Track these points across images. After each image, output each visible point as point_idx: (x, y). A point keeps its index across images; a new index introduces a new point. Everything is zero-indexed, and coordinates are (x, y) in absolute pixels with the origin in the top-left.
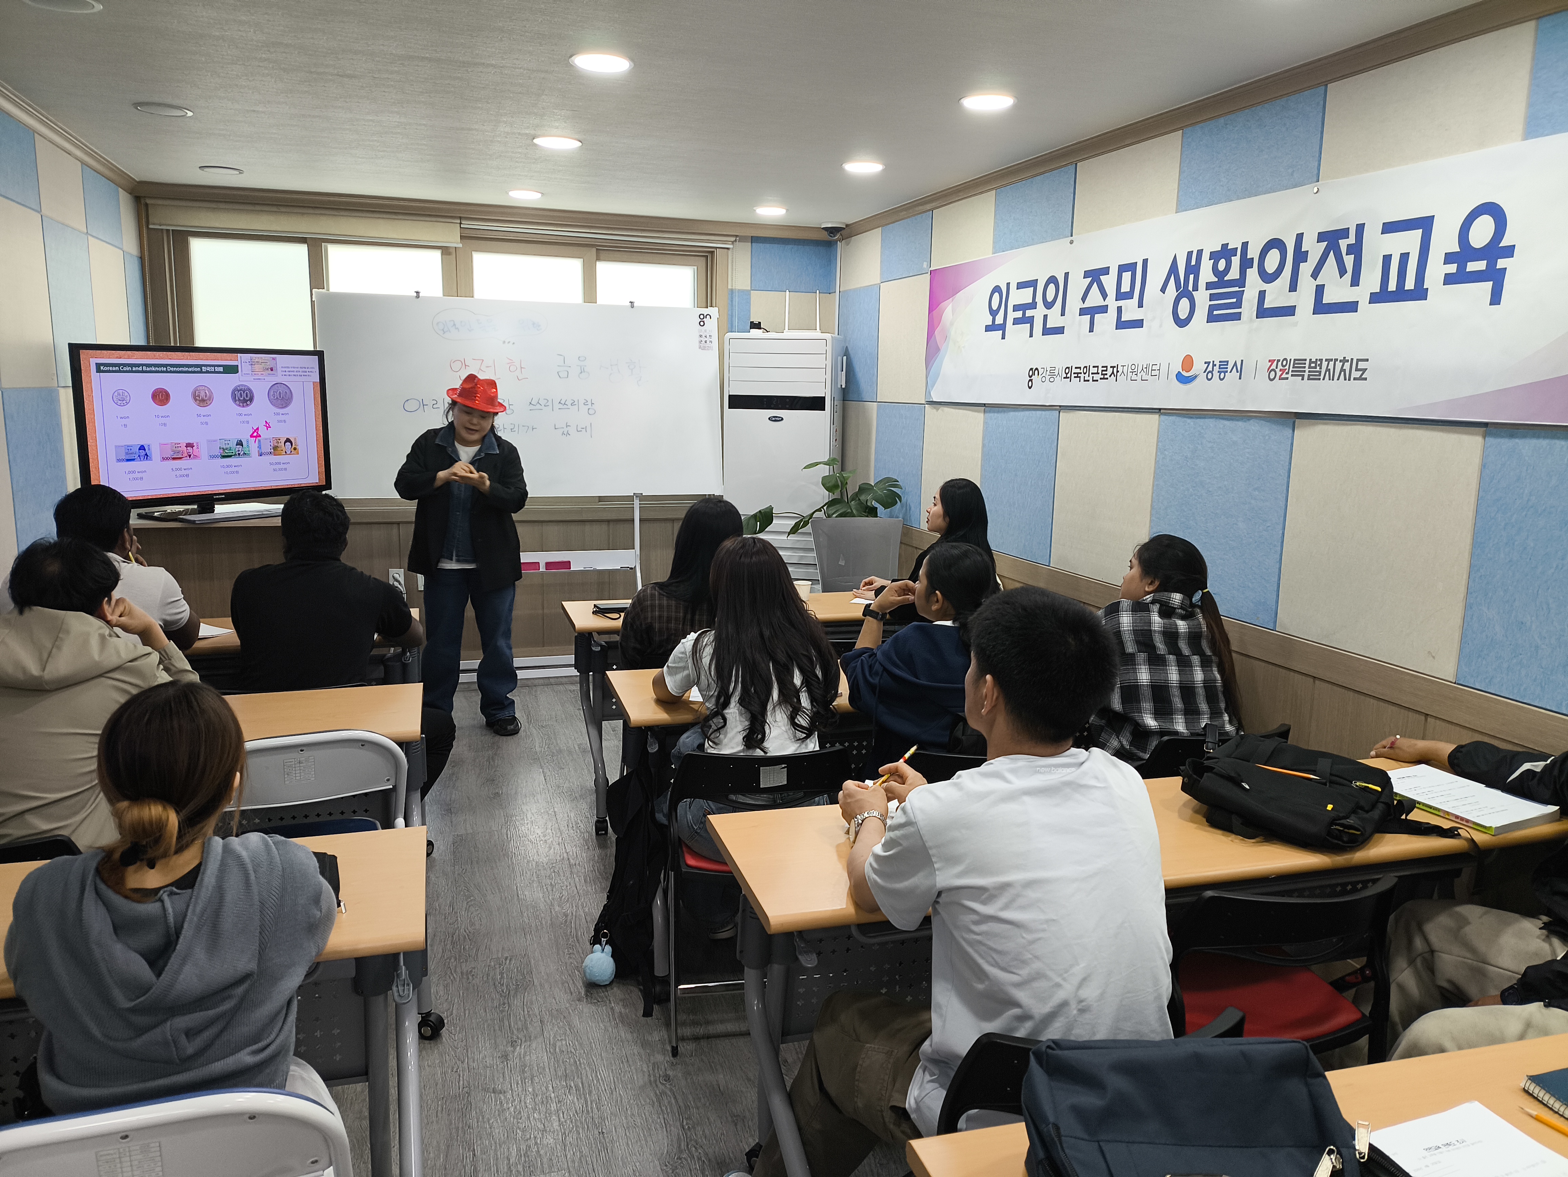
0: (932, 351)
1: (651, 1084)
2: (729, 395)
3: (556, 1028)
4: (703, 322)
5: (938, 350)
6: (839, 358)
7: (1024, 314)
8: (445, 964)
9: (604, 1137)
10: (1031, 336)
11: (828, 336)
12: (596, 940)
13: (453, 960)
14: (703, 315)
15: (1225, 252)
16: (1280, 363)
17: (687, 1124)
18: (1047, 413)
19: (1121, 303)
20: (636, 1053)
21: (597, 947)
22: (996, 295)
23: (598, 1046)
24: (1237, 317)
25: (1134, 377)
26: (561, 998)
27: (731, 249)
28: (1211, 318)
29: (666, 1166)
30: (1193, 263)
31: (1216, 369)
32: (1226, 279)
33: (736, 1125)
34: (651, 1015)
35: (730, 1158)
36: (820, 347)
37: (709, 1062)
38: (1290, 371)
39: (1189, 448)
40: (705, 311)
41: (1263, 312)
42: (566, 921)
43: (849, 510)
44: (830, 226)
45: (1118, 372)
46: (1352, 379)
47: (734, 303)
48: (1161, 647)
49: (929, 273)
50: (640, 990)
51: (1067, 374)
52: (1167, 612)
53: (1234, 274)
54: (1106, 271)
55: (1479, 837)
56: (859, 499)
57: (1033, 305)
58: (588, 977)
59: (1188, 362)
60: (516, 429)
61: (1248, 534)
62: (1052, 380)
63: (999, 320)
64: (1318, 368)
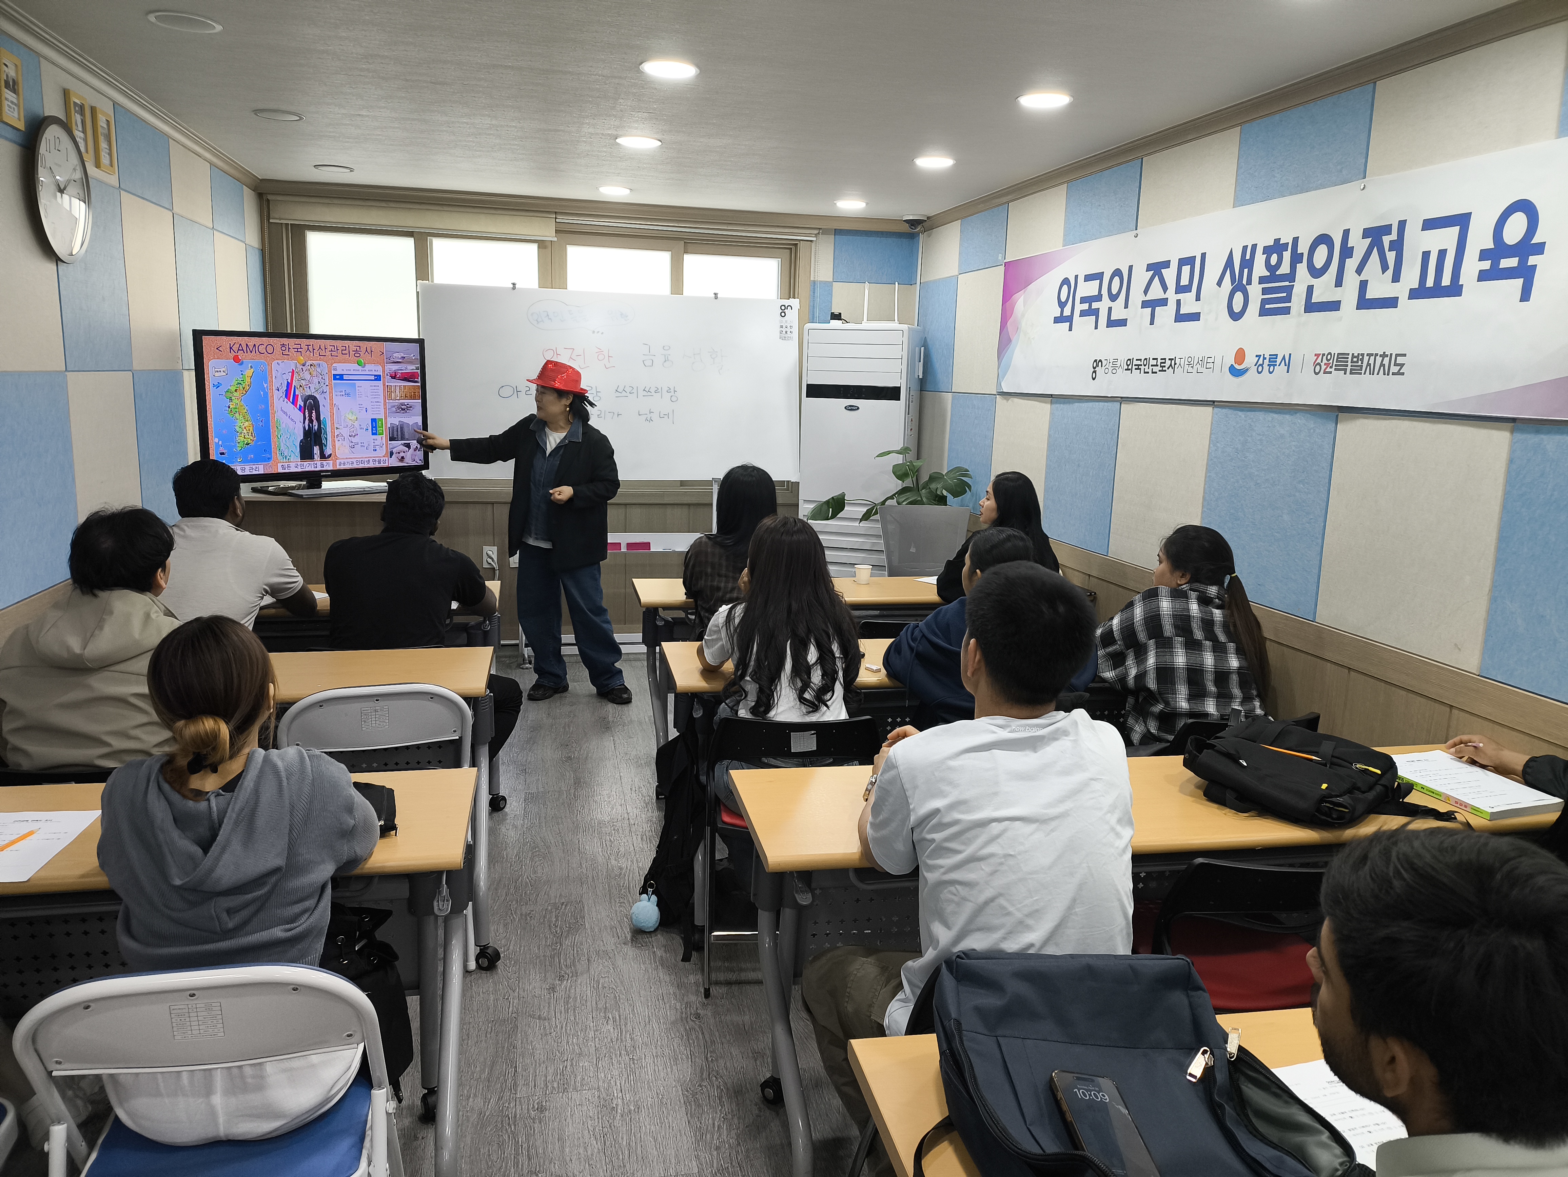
0: (1005, 342)
1: (682, 1020)
2: (807, 385)
3: (601, 967)
4: (785, 313)
5: (1010, 341)
6: (917, 349)
7: (1090, 306)
8: (506, 906)
9: (634, 1063)
10: (1096, 328)
11: (905, 327)
12: (644, 891)
13: (514, 903)
14: (784, 306)
15: (1277, 247)
16: (1325, 357)
17: (711, 1056)
18: (1109, 404)
19: (1180, 296)
20: (672, 992)
21: (644, 896)
22: (1065, 288)
23: (637, 984)
24: (1287, 311)
25: (1190, 370)
26: (609, 942)
27: (814, 242)
28: (1263, 312)
29: (687, 1091)
30: (1248, 257)
31: (1267, 362)
32: (1277, 273)
33: (756, 1060)
34: (690, 961)
35: (747, 1089)
36: (897, 338)
37: (738, 1004)
38: (1334, 365)
39: (1239, 440)
40: (786, 302)
41: (1311, 307)
42: (620, 874)
43: (919, 499)
44: (911, 218)
45: (1175, 364)
46: (1391, 373)
47: (816, 294)
48: (1198, 635)
49: (1004, 265)
50: (682, 938)
51: (1128, 366)
52: (1205, 601)
53: (1285, 269)
54: (1166, 264)
55: (1475, 821)
56: (930, 488)
57: (1098, 298)
58: (634, 923)
59: (1240, 355)
60: (603, 415)
61: (1292, 526)
62: (1114, 371)
63: (1067, 312)
64: (1360, 362)
